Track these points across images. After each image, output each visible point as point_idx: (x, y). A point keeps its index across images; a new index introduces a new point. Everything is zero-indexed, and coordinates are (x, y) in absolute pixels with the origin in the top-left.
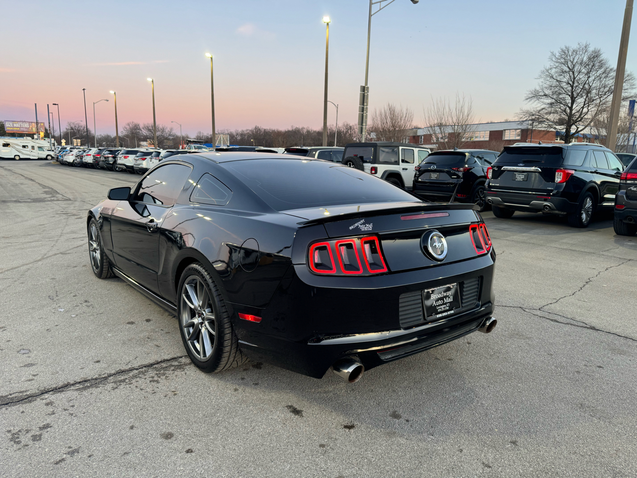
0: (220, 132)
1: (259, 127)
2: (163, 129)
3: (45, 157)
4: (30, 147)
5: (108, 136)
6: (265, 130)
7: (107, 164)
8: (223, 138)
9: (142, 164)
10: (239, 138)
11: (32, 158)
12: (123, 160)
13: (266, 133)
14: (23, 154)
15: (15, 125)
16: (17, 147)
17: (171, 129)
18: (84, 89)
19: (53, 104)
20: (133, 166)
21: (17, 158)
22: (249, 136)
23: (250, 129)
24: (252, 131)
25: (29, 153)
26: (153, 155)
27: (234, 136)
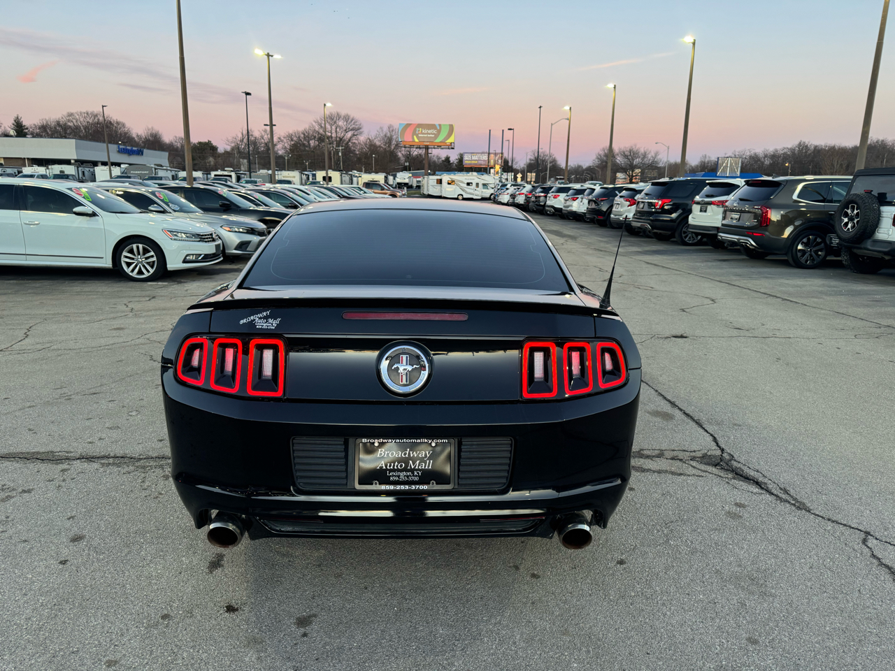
0: (737, 153)
1: (807, 143)
2: (645, 153)
3: (488, 196)
4: (474, 185)
5: (579, 167)
6: (816, 147)
7: (537, 205)
8: (731, 164)
9: (571, 206)
10: (767, 162)
11: (475, 197)
12: (552, 201)
13: (818, 151)
14: (466, 193)
15: (473, 158)
16: (462, 185)
17: (656, 154)
18: (540, 107)
19: (509, 129)
20: (562, 209)
21: (460, 197)
22: (785, 157)
23: (789, 147)
24: (792, 150)
25: (472, 191)
26: (586, 193)
27: (759, 160)
